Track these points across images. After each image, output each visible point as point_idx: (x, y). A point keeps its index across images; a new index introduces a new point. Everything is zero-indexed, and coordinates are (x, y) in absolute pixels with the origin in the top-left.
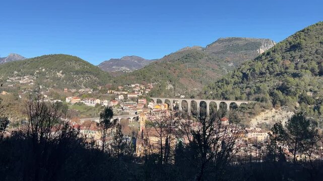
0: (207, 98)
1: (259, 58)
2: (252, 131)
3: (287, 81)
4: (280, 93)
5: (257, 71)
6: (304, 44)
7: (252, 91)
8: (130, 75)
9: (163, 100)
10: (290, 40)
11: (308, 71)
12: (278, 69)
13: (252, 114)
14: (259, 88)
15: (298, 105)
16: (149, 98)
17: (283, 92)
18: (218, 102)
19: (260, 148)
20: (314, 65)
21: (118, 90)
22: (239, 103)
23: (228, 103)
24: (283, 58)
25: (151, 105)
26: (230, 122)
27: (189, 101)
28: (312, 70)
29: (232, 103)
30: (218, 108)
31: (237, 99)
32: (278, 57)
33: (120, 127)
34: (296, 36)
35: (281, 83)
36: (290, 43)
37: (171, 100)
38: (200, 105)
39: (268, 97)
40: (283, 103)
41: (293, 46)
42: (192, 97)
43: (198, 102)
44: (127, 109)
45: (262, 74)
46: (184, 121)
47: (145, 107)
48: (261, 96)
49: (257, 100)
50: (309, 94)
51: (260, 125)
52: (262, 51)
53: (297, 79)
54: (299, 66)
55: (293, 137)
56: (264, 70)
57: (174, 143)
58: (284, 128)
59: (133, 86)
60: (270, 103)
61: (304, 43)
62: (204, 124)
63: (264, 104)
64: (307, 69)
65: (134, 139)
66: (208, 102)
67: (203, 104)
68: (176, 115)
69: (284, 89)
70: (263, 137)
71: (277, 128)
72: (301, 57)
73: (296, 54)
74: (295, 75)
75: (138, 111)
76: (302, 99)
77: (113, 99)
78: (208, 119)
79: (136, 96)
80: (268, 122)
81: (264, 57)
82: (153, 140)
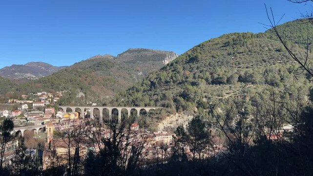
0: (119, 105)
1: (164, 68)
2: (159, 135)
3: (188, 89)
4: (181, 99)
5: (163, 80)
6: (200, 58)
7: (159, 98)
8: (36, 82)
9: (73, 108)
10: (189, 53)
11: (203, 80)
12: (180, 78)
13: (160, 119)
14: (164, 95)
15: (196, 109)
16: (58, 106)
17: (184, 98)
18: (129, 109)
19: (166, 150)
20: (208, 75)
21: (21, 99)
22: (147, 109)
23: (138, 109)
24: (184, 69)
25: (60, 114)
26: (140, 127)
27: (101, 109)
28: (207, 80)
29: (142, 110)
30: (129, 114)
31: (146, 105)
32: (180, 67)
33: (22, 140)
34: (194, 50)
35: (182, 90)
36: (189, 56)
37: (82, 108)
38: (112, 113)
39: (172, 103)
40: (184, 108)
41: (192, 59)
42: (104, 105)
43: (110, 109)
44: (32, 119)
45: (167, 82)
46: (94, 129)
47: (53, 116)
48: (167, 102)
49: (163, 106)
50: (205, 100)
51: (166, 129)
52: (167, 62)
53: (195, 87)
54: (197, 76)
55: (192, 138)
56: (168, 79)
57: (84, 152)
58: (186, 130)
59: (39, 94)
60: (174, 107)
61: (200, 56)
62: (114, 131)
63: (169, 109)
64: (202, 78)
65: (40, 152)
66: (120, 109)
67: (115, 112)
68: (88, 123)
69: (185, 96)
70: (168, 139)
71: (179, 130)
72: (198, 68)
73: (194, 65)
74: (193, 84)
75: (45, 121)
76: (200, 105)
77: (15, 109)
78: (118, 126)
79: (43, 105)
80: (172, 126)
81: (168, 68)
82: (61, 151)
